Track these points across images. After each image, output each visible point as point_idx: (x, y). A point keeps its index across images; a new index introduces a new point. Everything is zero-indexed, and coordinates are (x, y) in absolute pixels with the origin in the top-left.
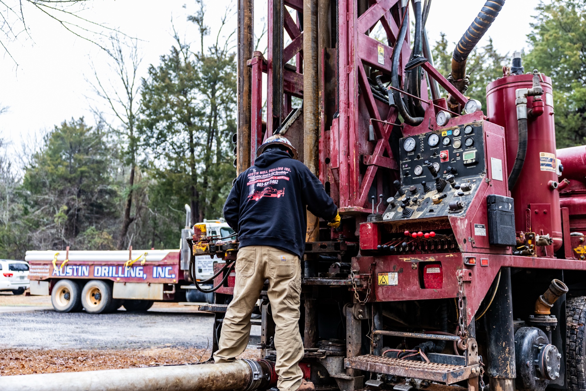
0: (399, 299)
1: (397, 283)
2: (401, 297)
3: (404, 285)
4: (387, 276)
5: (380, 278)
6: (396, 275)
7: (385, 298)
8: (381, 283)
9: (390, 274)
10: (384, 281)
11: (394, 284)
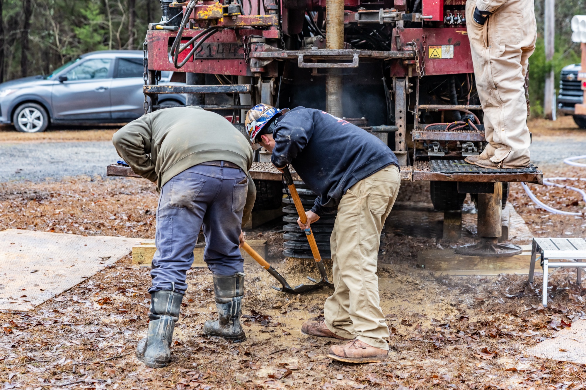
0: (454, 72)
1: (452, 56)
2: (456, 70)
3: (461, 58)
4: (440, 49)
5: (431, 51)
6: (452, 47)
7: (436, 72)
8: (433, 56)
9: (444, 48)
10: (436, 54)
11: (448, 57)
